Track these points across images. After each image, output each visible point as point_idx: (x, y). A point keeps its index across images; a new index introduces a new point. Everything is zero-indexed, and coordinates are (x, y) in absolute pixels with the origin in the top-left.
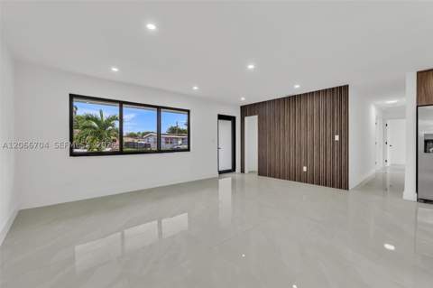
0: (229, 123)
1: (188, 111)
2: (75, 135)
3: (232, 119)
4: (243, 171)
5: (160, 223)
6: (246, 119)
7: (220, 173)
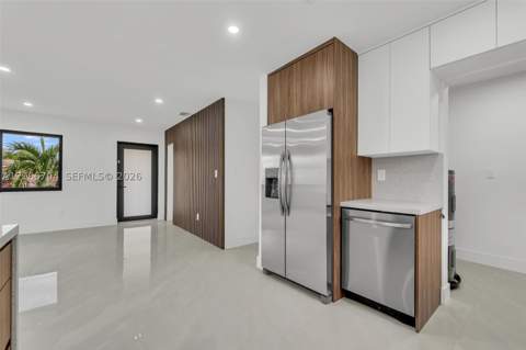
0: (148, 154)
1: (61, 136)
3: (154, 148)
4: (166, 217)
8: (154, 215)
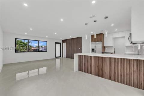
0: (59, 44)
1: (47, 42)
2: (17, 47)
3: (60, 43)
4: (63, 57)
5: (38, 69)
6: (64, 43)
7: (56, 57)
8: (60, 56)
